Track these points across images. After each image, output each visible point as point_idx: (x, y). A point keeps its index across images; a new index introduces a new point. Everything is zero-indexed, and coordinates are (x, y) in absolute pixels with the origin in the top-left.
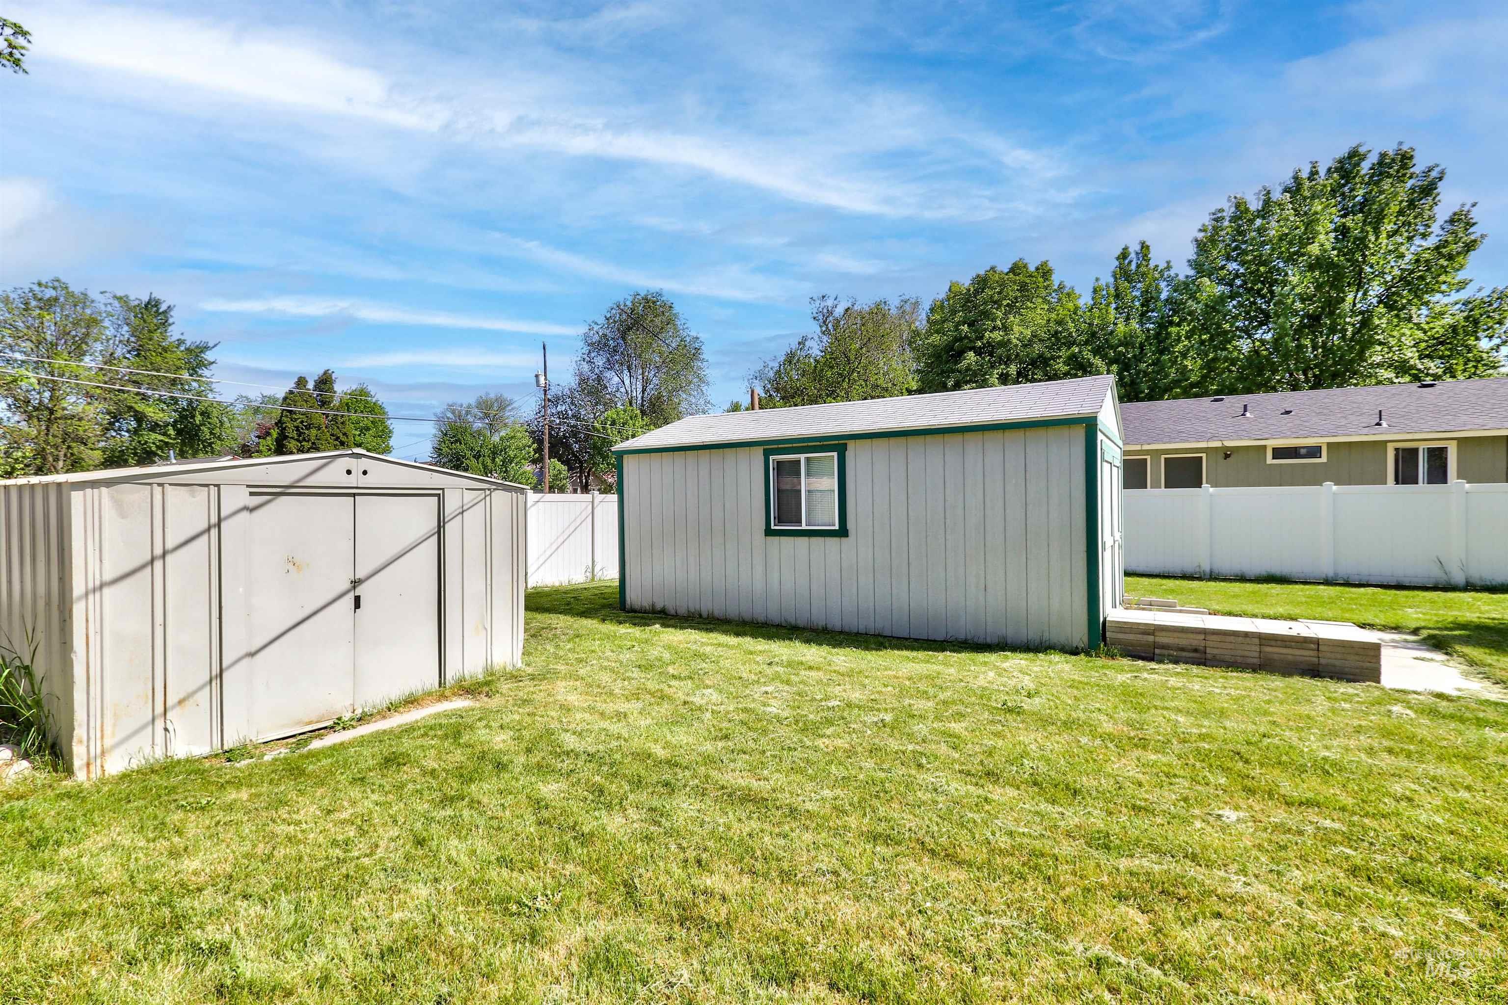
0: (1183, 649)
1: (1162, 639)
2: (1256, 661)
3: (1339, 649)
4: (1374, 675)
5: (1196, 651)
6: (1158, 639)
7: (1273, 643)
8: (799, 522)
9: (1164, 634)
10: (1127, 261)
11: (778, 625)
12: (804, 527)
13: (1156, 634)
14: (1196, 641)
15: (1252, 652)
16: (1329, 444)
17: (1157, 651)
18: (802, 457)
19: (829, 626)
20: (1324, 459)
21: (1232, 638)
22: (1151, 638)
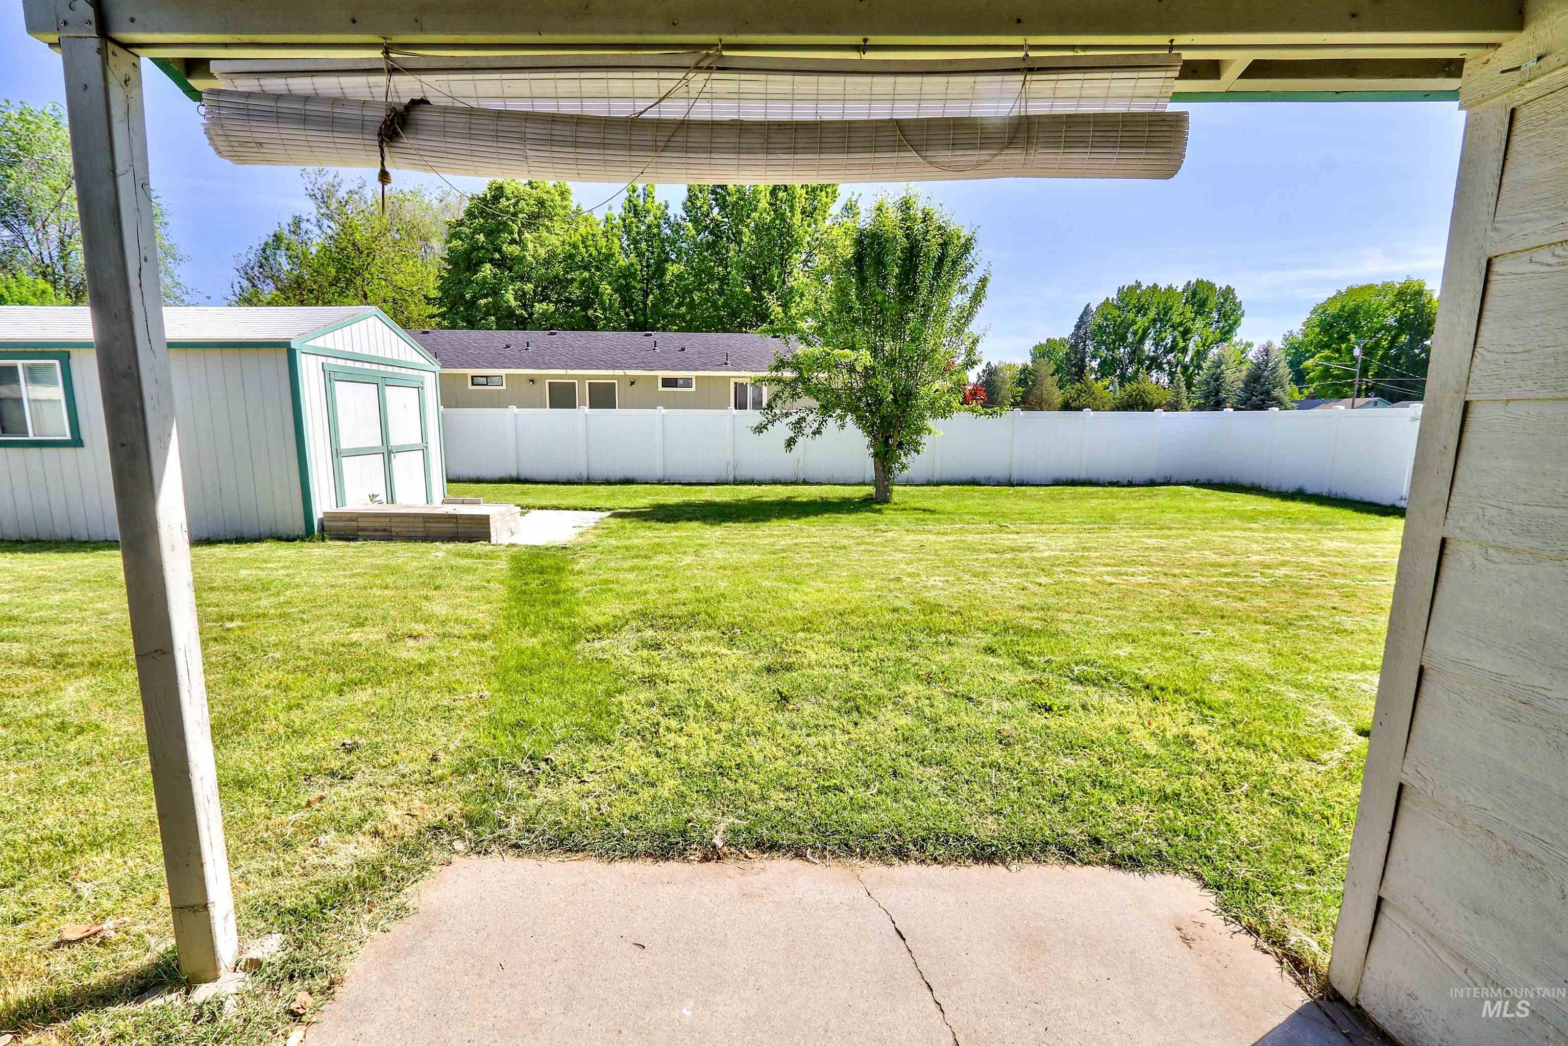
0: (376, 530)
1: (363, 524)
2: (422, 534)
3: (468, 521)
4: (486, 537)
5: (385, 530)
6: (360, 524)
7: (431, 520)
8: (26, 433)
9: (363, 519)
10: (635, 195)
11: (17, 541)
12: (31, 437)
13: (359, 520)
14: (384, 523)
15: (419, 527)
16: (696, 377)
17: (360, 533)
18: (19, 363)
19: (75, 537)
20: (693, 389)
21: (407, 519)
22: (355, 523)
